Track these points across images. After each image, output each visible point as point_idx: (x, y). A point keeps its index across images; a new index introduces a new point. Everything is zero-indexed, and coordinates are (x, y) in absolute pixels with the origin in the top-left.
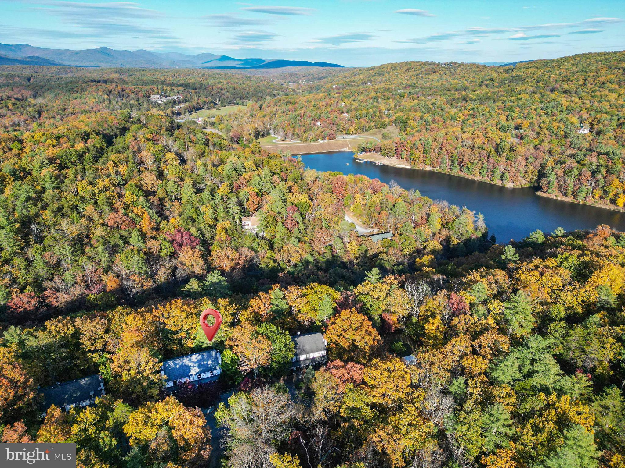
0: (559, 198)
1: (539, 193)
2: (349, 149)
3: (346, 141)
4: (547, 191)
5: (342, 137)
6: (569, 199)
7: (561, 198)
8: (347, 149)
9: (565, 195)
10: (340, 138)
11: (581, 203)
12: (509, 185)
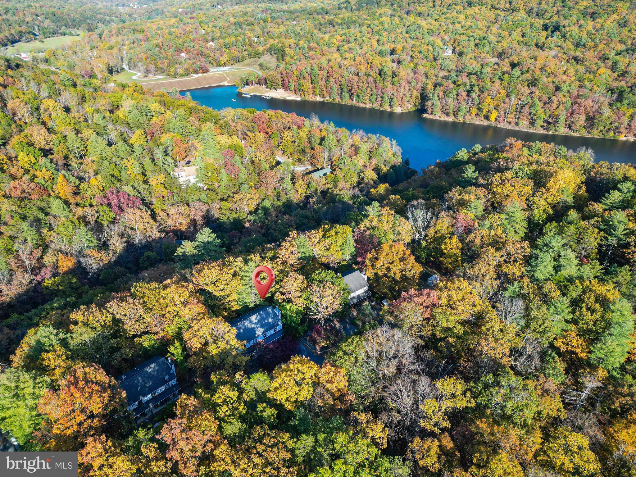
0: (443, 119)
1: (425, 115)
2: (228, 82)
3: (221, 74)
4: (432, 113)
5: (216, 70)
6: (450, 119)
7: (444, 118)
8: (226, 83)
9: (447, 115)
10: (214, 71)
11: (462, 121)
12: (398, 110)
